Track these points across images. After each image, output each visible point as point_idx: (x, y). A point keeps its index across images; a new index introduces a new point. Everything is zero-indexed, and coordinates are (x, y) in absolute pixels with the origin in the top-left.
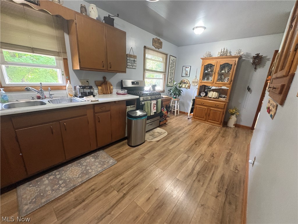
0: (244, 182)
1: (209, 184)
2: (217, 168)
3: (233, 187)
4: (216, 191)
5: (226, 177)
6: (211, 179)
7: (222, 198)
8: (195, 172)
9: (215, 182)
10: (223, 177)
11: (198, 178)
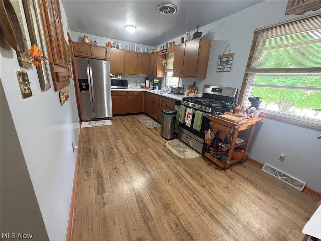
0: (79, 165)
1: (102, 148)
2: (105, 161)
3: (87, 156)
4: (96, 148)
5: (94, 159)
6: (103, 151)
7: (92, 147)
8: (115, 148)
9: (100, 151)
10: (96, 157)
11: (110, 146)
